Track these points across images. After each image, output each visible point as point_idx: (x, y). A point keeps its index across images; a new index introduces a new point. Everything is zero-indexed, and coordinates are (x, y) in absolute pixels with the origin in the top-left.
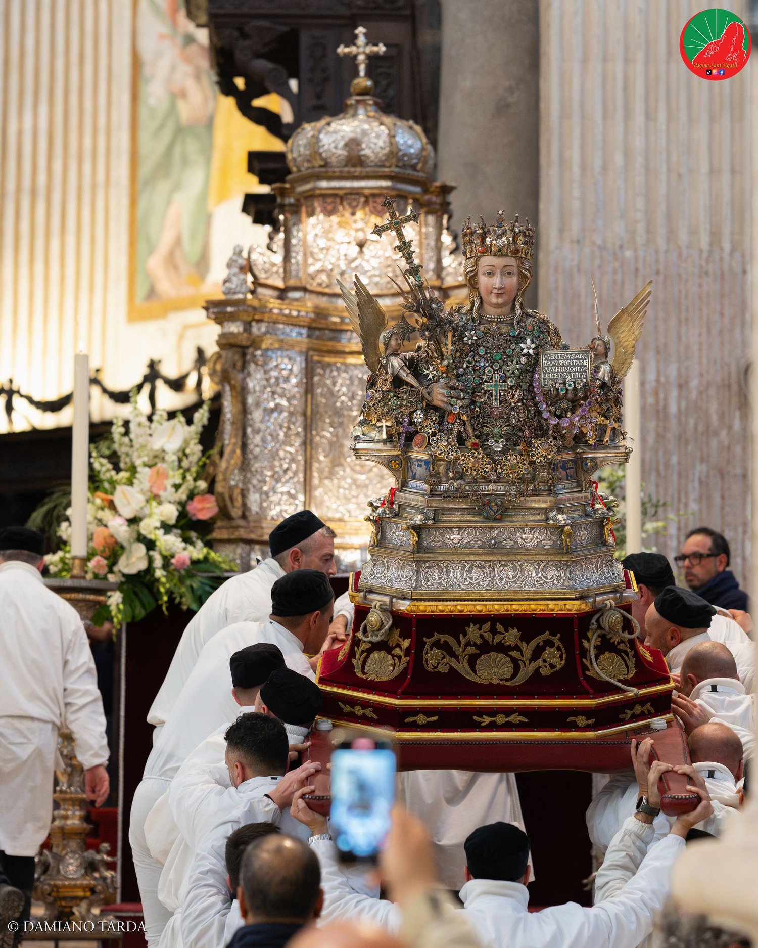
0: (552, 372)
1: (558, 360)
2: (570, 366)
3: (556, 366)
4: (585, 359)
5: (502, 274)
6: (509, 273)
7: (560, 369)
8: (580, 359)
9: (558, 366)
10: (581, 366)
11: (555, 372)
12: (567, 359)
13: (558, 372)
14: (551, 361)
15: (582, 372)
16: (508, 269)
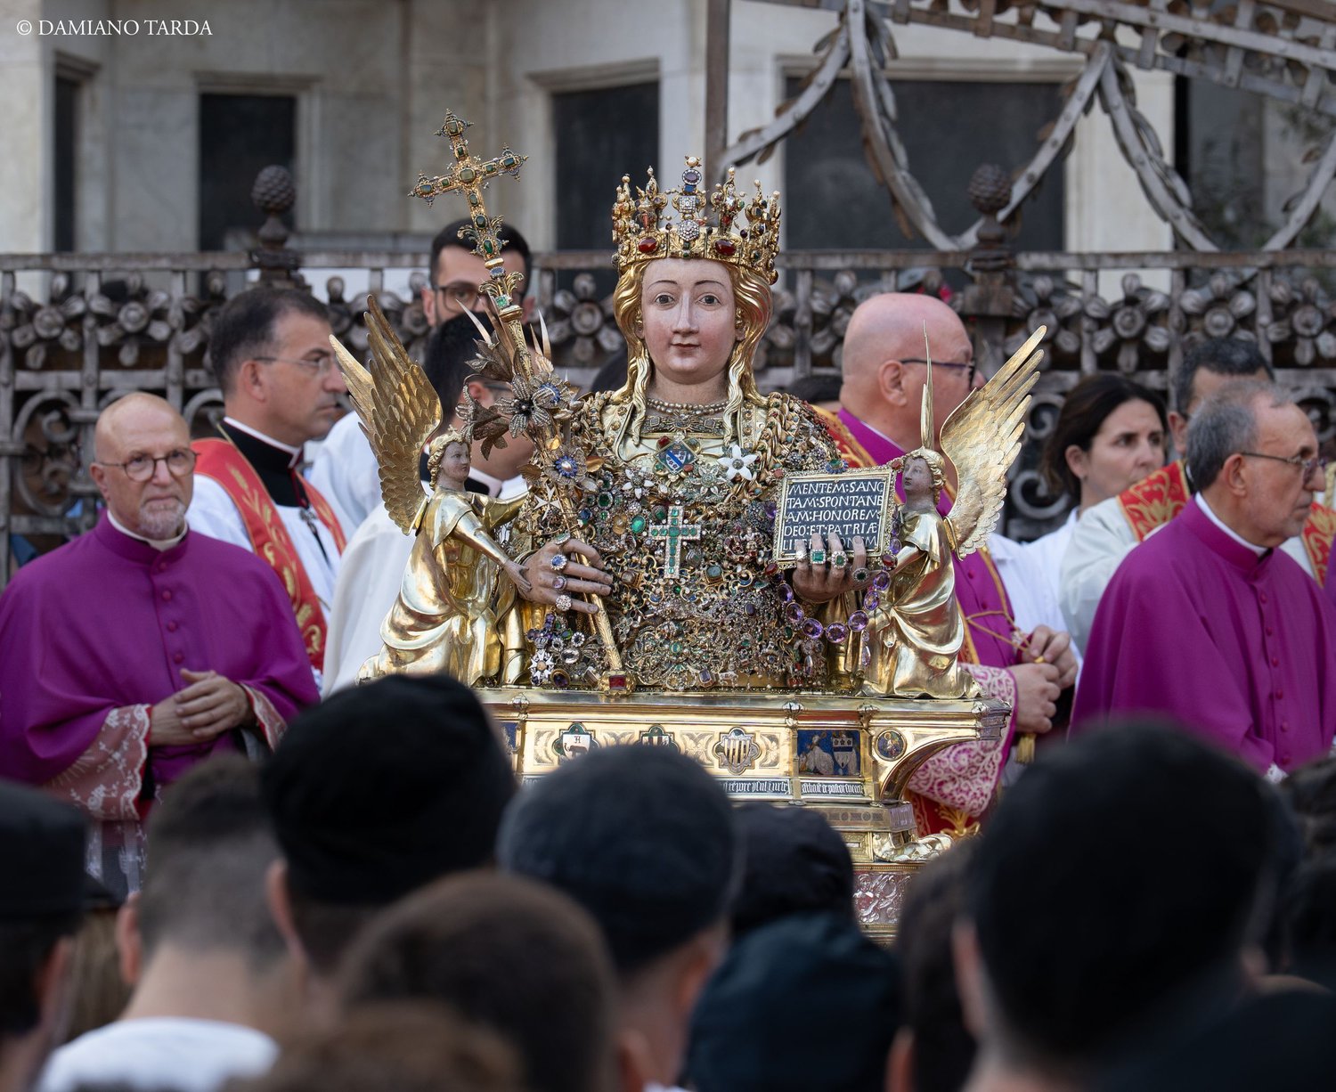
0: (804, 523)
1: (819, 496)
2: (844, 508)
3: (813, 509)
4: (877, 493)
5: (694, 300)
6: (710, 300)
7: (822, 516)
8: (865, 494)
9: (818, 509)
10: (867, 509)
11: (809, 523)
12: (838, 494)
13: (817, 522)
14: (803, 498)
15: (868, 522)
16: (707, 288)
